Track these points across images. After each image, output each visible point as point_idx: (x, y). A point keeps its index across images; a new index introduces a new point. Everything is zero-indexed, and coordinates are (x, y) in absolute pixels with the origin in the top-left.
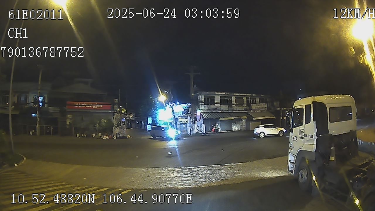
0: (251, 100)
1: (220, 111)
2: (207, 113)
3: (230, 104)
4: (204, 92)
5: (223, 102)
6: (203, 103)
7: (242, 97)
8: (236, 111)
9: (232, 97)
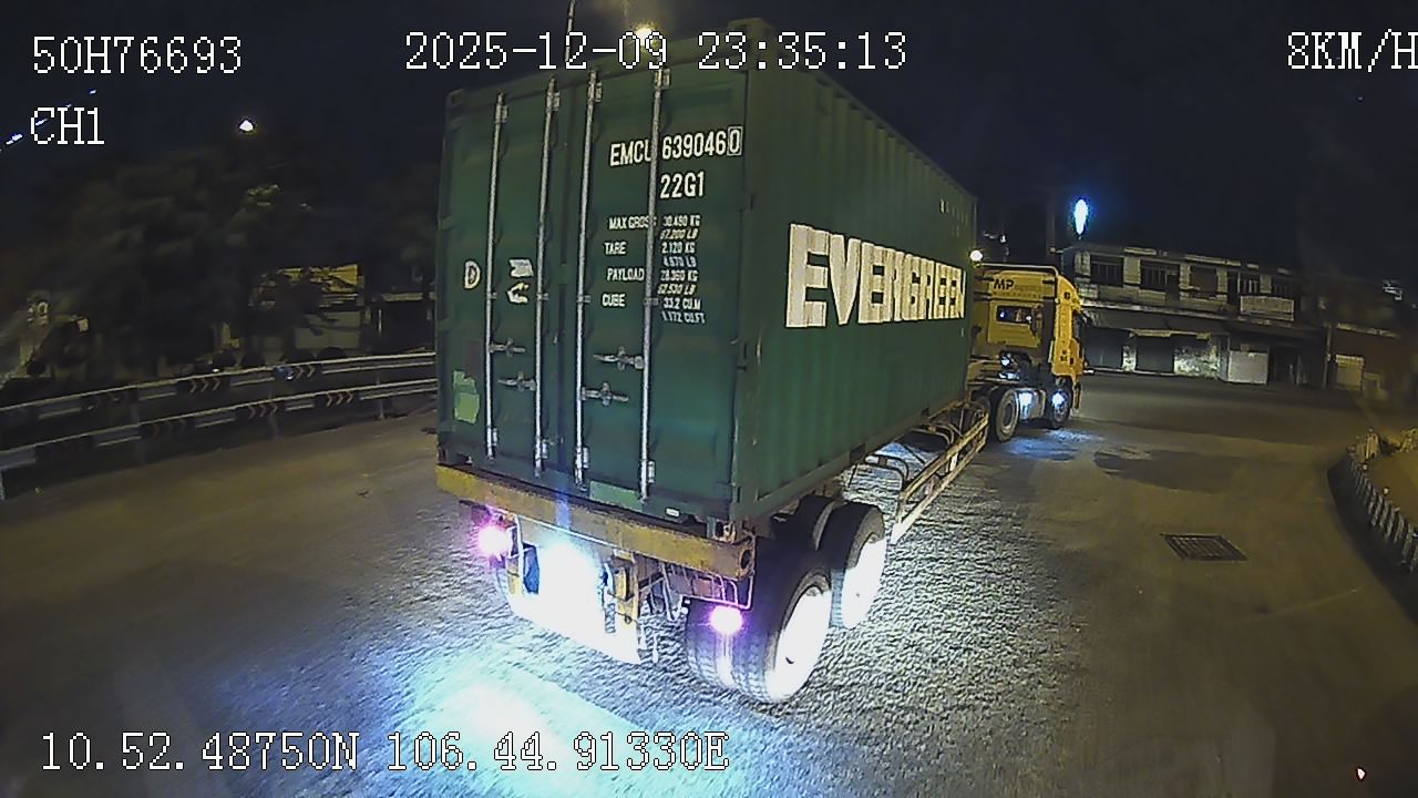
0: (1241, 283)
1: (1137, 308)
3: (1172, 286)
4: (1090, 246)
5: (1149, 279)
6: (1085, 277)
7: (1213, 267)
8: (1186, 313)
9: (1179, 266)
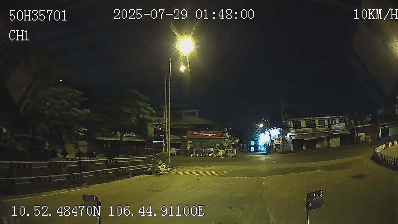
0: (331, 122)
1: (306, 133)
2: (295, 135)
3: (314, 126)
4: (293, 119)
5: (308, 126)
6: (292, 127)
7: (324, 119)
8: (318, 132)
9: (315, 121)
